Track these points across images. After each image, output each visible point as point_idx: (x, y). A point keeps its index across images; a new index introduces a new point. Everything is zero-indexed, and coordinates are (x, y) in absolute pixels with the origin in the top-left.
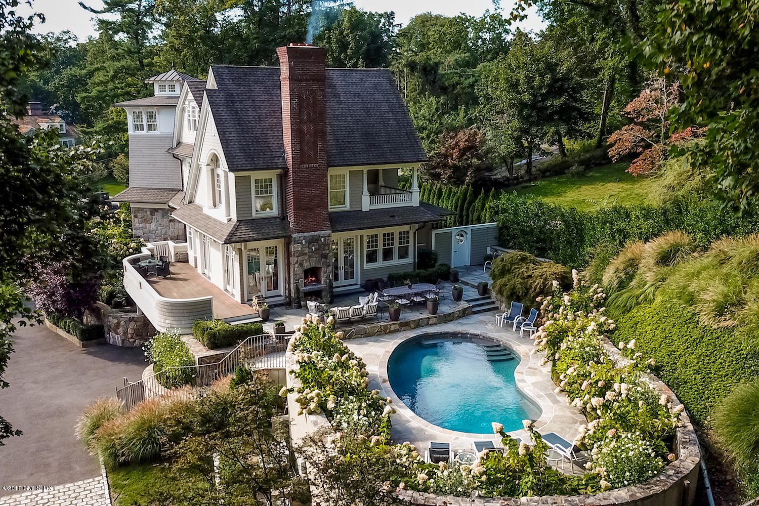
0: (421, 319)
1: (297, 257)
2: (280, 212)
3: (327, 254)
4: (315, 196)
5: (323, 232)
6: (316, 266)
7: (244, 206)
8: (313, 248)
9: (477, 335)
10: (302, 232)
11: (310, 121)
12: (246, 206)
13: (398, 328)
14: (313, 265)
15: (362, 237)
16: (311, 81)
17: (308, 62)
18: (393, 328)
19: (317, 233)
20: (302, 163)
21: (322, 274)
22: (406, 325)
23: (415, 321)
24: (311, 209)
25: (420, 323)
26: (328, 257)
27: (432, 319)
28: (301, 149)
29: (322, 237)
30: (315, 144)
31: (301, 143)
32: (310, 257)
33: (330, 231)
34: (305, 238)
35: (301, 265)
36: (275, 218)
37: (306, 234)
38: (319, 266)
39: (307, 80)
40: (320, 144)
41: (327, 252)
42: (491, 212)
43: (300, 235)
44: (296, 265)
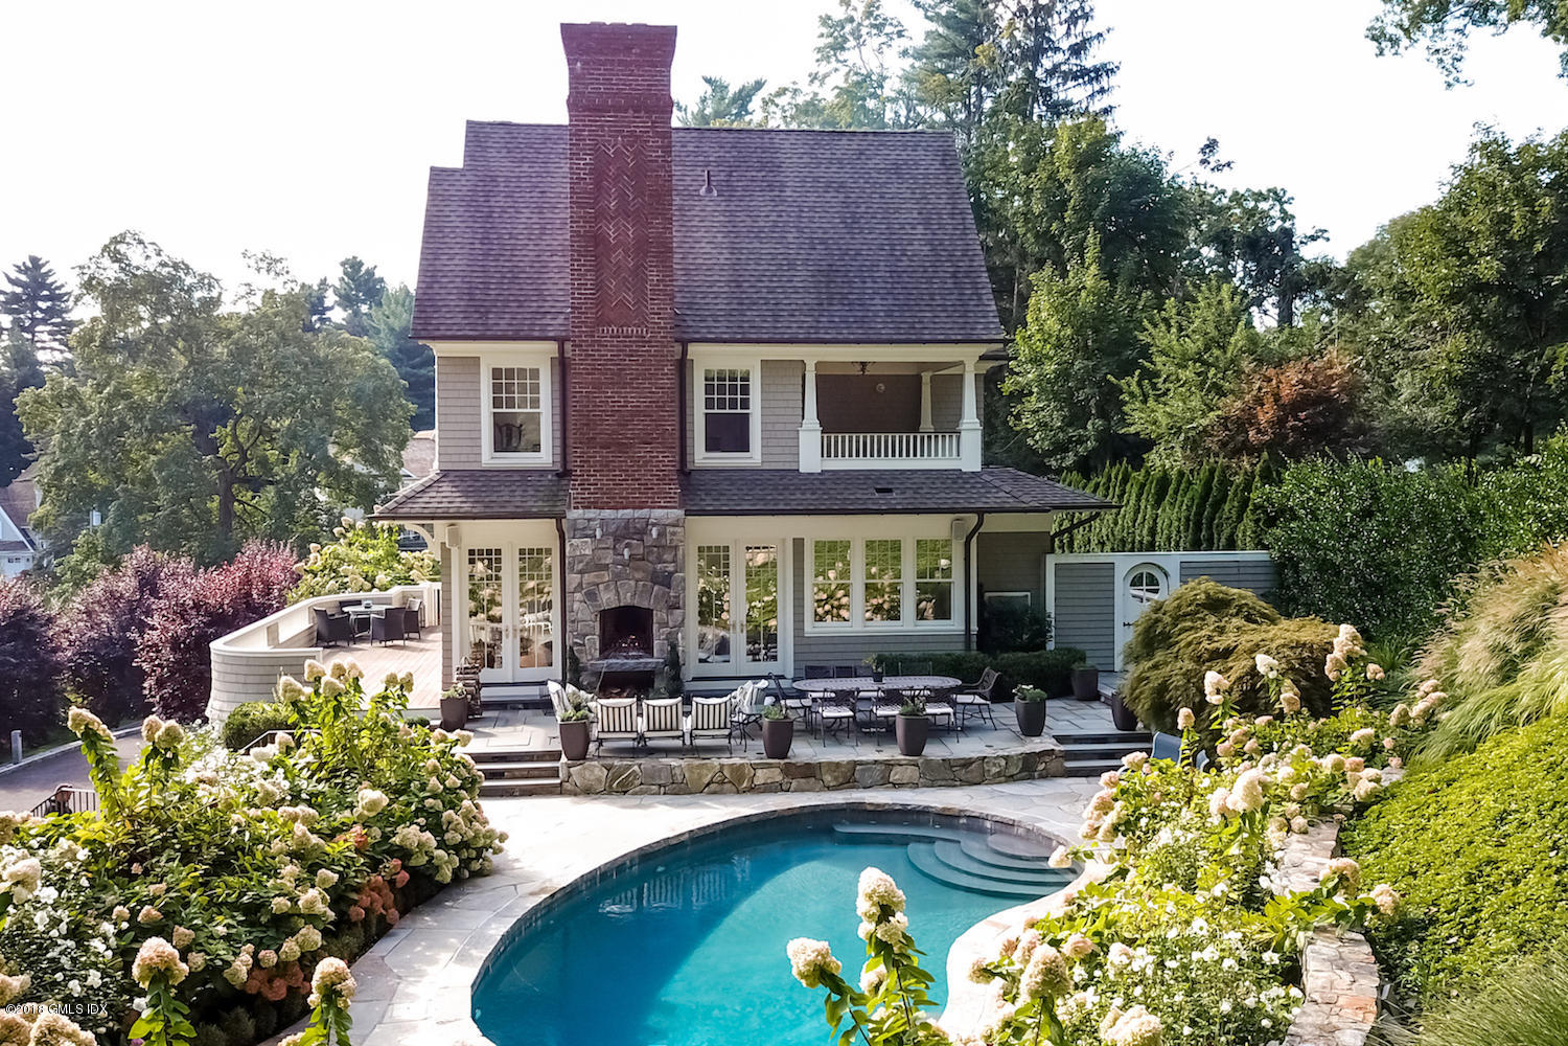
0: (861, 763)
1: (581, 572)
2: (558, 458)
3: (671, 574)
4: (636, 413)
5: (658, 513)
6: (636, 603)
7: (458, 435)
8: (626, 553)
9: (1011, 824)
10: (595, 505)
11: (623, 211)
12: (466, 435)
13: (779, 778)
14: (627, 599)
15: (798, 544)
16: (631, 111)
17: (620, 63)
18: (761, 776)
19: (638, 513)
20: (601, 321)
21: (655, 626)
22: (809, 774)
23: (838, 765)
24: (623, 447)
25: (857, 775)
26: (674, 583)
27: (898, 768)
28: (599, 286)
29: (654, 525)
30: (638, 272)
31: (598, 269)
32: (617, 577)
33: (680, 513)
34: (604, 522)
35: (591, 596)
36: (542, 472)
37: (607, 513)
38: (645, 605)
39: (618, 109)
40: (653, 276)
41: (671, 568)
42: (1257, 521)
43: (592, 513)
44: (578, 596)
